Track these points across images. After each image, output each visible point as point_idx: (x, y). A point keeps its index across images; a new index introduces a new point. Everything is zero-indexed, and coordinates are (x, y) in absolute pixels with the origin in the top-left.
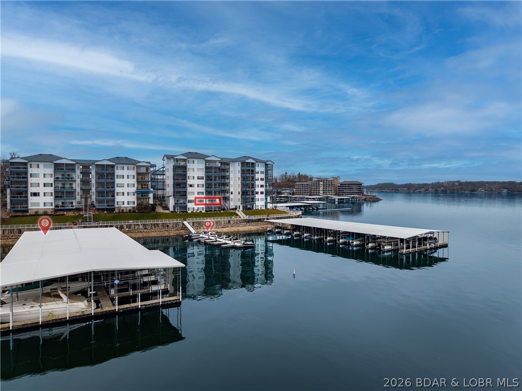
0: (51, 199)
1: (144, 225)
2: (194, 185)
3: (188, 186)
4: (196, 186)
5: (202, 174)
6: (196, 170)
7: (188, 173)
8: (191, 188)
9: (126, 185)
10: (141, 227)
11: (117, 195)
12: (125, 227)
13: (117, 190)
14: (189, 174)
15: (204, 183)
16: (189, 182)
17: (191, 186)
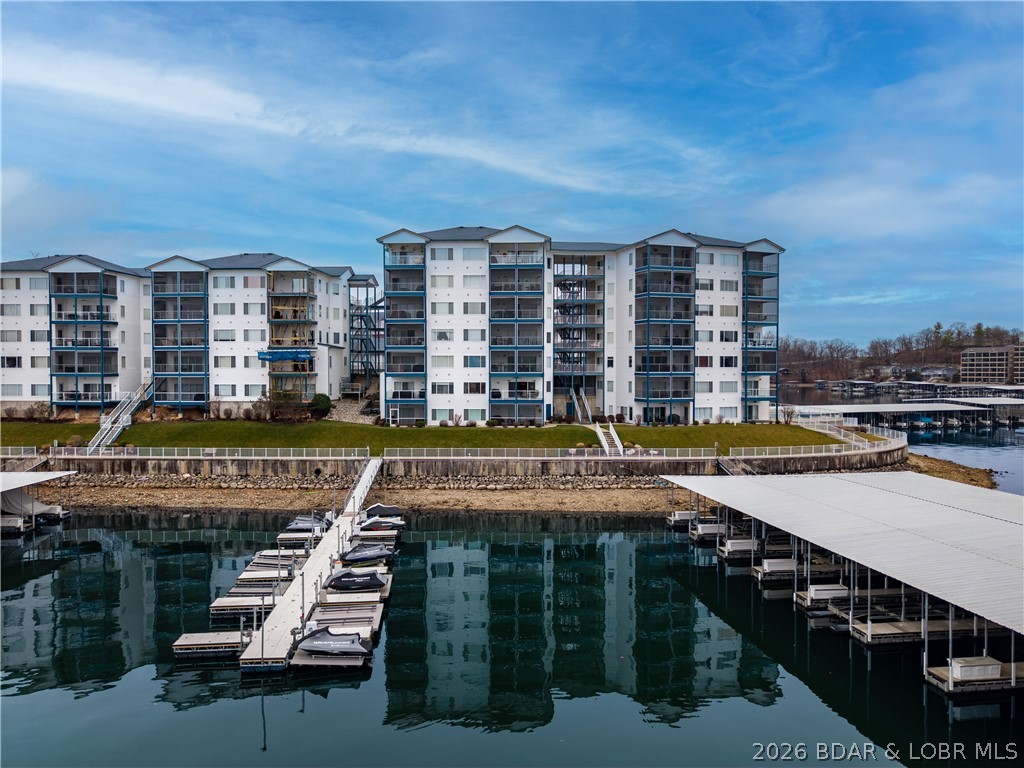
0: (43, 375)
1: (242, 464)
2: (451, 332)
3: (430, 336)
4: (459, 335)
5: (480, 294)
6: (458, 281)
7: (430, 291)
8: (443, 344)
9: (239, 336)
10: (232, 470)
11: (216, 365)
12: (182, 466)
13: (216, 349)
14: (434, 294)
15: (486, 326)
16: (435, 322)
17: (442, 336)
